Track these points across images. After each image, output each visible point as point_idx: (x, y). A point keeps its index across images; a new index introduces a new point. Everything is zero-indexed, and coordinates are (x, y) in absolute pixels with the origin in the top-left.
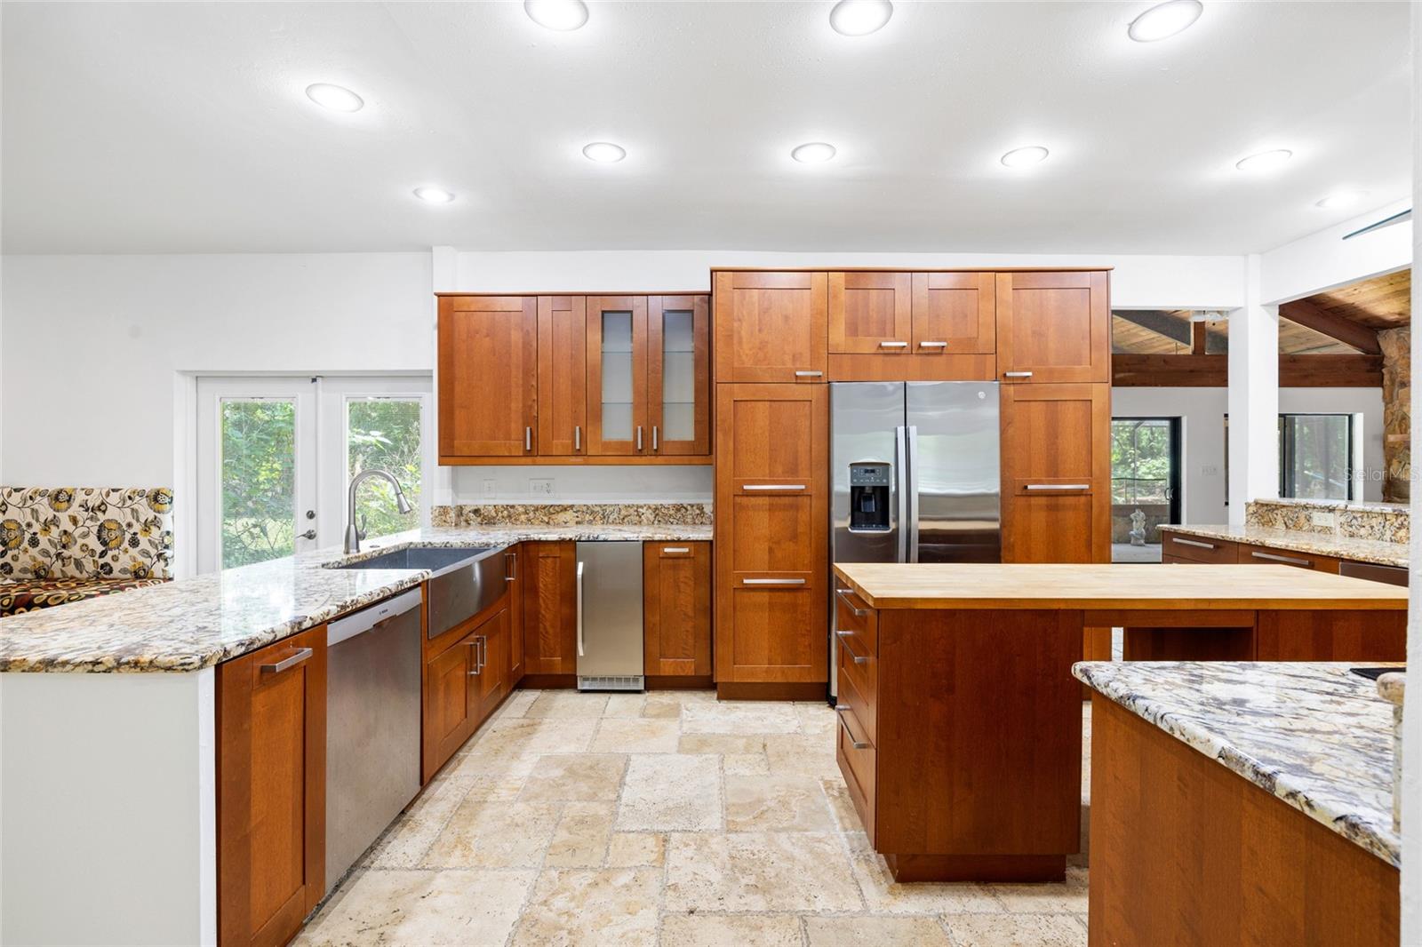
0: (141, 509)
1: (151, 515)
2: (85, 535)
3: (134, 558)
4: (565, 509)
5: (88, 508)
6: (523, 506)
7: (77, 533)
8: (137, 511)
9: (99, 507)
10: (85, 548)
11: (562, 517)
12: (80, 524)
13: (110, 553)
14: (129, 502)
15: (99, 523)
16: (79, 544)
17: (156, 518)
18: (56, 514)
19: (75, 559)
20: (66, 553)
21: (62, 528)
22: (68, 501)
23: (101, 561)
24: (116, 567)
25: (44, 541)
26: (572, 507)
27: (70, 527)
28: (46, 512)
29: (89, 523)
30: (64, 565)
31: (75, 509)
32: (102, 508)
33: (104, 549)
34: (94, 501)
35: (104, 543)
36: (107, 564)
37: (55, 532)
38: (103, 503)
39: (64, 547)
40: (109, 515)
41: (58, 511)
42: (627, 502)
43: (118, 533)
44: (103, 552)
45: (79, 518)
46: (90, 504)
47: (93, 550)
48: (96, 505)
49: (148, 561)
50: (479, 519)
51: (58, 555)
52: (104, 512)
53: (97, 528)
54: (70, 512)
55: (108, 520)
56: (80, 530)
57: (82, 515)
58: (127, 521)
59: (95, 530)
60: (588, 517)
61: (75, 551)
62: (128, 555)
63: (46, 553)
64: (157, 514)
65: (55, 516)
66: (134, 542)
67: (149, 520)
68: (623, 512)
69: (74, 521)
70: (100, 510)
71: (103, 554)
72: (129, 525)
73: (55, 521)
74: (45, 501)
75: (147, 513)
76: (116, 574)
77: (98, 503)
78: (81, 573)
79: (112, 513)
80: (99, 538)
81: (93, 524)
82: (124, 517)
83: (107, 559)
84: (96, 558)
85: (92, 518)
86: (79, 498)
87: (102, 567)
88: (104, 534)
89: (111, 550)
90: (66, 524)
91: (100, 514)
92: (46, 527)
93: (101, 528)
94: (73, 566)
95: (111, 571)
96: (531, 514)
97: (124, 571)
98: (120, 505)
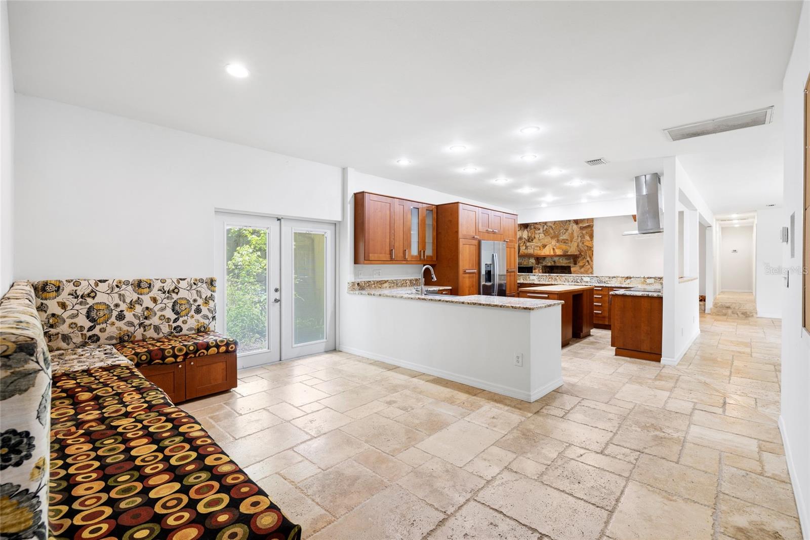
0: (203, 290)
1: (209, 293)
2: (162, 309)
3: (198, 320)
4: (386, 282)
5: (165, 292)
6: (373, 281)
7: (156, 309)
8: (200, 292)
9: (173, 290)
10: (163, 318)
11: (385, 285)
12: (159, 302)
13: (181, 319)
14: (194, 287)
15: (173, 301)
16: (158, 316)
17: (212, 295)
18: (140, 296)
19: (154, 326)
20: (147, 322)
21: (144, 305)
22: (149, 287)
23: (175, 325)
24: (185, 328)
25: (129, 316)
26: (388, 281)
27: (151, 305)
28: (130, 294)
29: (165, 301)
30: (145, 331)
31: (155, 292)
32: (176, 290)
33: (177, 317)
34: (168, 286)
35: (177, 313)
36: (178, 326)
37: (138, 309)
38: (176, 288)
39: (146, 318)
40: (180, 295)
41: (141, 294)
42: (403, 279)
43: (187, 306)
44: (176, 319)
45: (158, 298)
46: (166, 289)
47: (168, 318)
48: (171, 289)
49: (207, 322)
50: (359, 288)
51: (141, 325)
52: (177, 293)
53: (172, 304)
54: (151, 294)
55: (180, 298)
56: (159, 306)
57: (160, 296)
58: (194, 298)
59: (170, 305)
60: (393, 285)
61: (155, 321)
62: (193, 319)
63: (131, 324)
64: (212, 293)
65: (139, 298)
66: (198, 311)
67: (208, 297)
68: (402, 282)
69: (155, 300)
70: (174, 292)
71: (176, 321)
72: (195, 301)
73: (139, 302)
74: (130, 288)
75: (206, 293)
76: (184, 332)
77: (172, 288)
78: (158, 334)
79: (183, 294)
80: (173, 310)
81: (168, 301)
82: (191, 296)
83: (179, 323)
84: (171, 323)
85: (168, 298)
86: (158, 285)
87: (175, 328)
88: (177, 308)
89: (182, 317)
90: (147, 302)
91: (174, 295)
92: (132, 306)
93: (175, 304)
94: (152, 330)
95: (181, 330)
96: (376, 285)
97: (190, 329)
98: (188, 288)
